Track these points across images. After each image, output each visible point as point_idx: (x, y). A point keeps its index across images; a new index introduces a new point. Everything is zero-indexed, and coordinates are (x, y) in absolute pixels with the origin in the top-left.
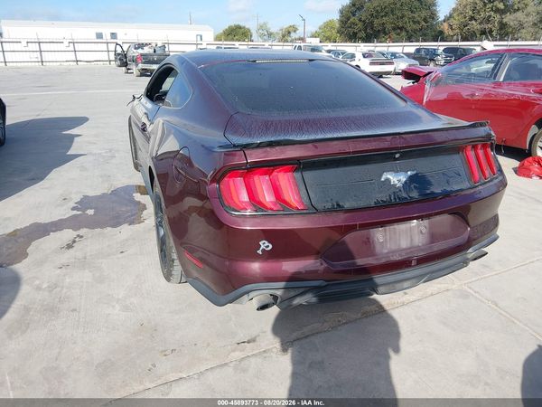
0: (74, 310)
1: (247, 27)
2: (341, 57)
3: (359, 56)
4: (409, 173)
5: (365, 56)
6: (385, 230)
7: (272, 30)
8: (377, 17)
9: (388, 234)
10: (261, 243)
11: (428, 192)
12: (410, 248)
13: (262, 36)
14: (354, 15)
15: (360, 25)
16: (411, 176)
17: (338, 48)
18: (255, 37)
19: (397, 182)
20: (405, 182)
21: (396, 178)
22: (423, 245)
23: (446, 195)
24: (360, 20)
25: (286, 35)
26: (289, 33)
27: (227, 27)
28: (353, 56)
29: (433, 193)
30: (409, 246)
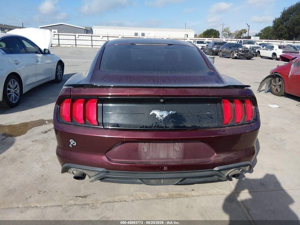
0: (22, 162)
1: (217, 30)
2: (265, 47)
3: (276, 47)
4: (171, 112)
5: (280, 47)
6: (149, 145)
7: (231, 32)
8: (297, 25)
9: (151, 148)
10: (70, 141)
11: (181, 125)
12: (166, 159)
13: (225, 35)
14: (282, 24)
15: (286, 30)
16: (171, 114)
17: (269, 43)
18: (220, 36)
19: (159, 117)
20: (166, 117)
21: (160, 114)
22: (176, 159)
23: (195, 128)
24: (286, 27)
25: (239, 35)
26: (241, 33)
27: (205, 30)
28: (272, 48)
29: (185, 127)
30: (166, 157)
